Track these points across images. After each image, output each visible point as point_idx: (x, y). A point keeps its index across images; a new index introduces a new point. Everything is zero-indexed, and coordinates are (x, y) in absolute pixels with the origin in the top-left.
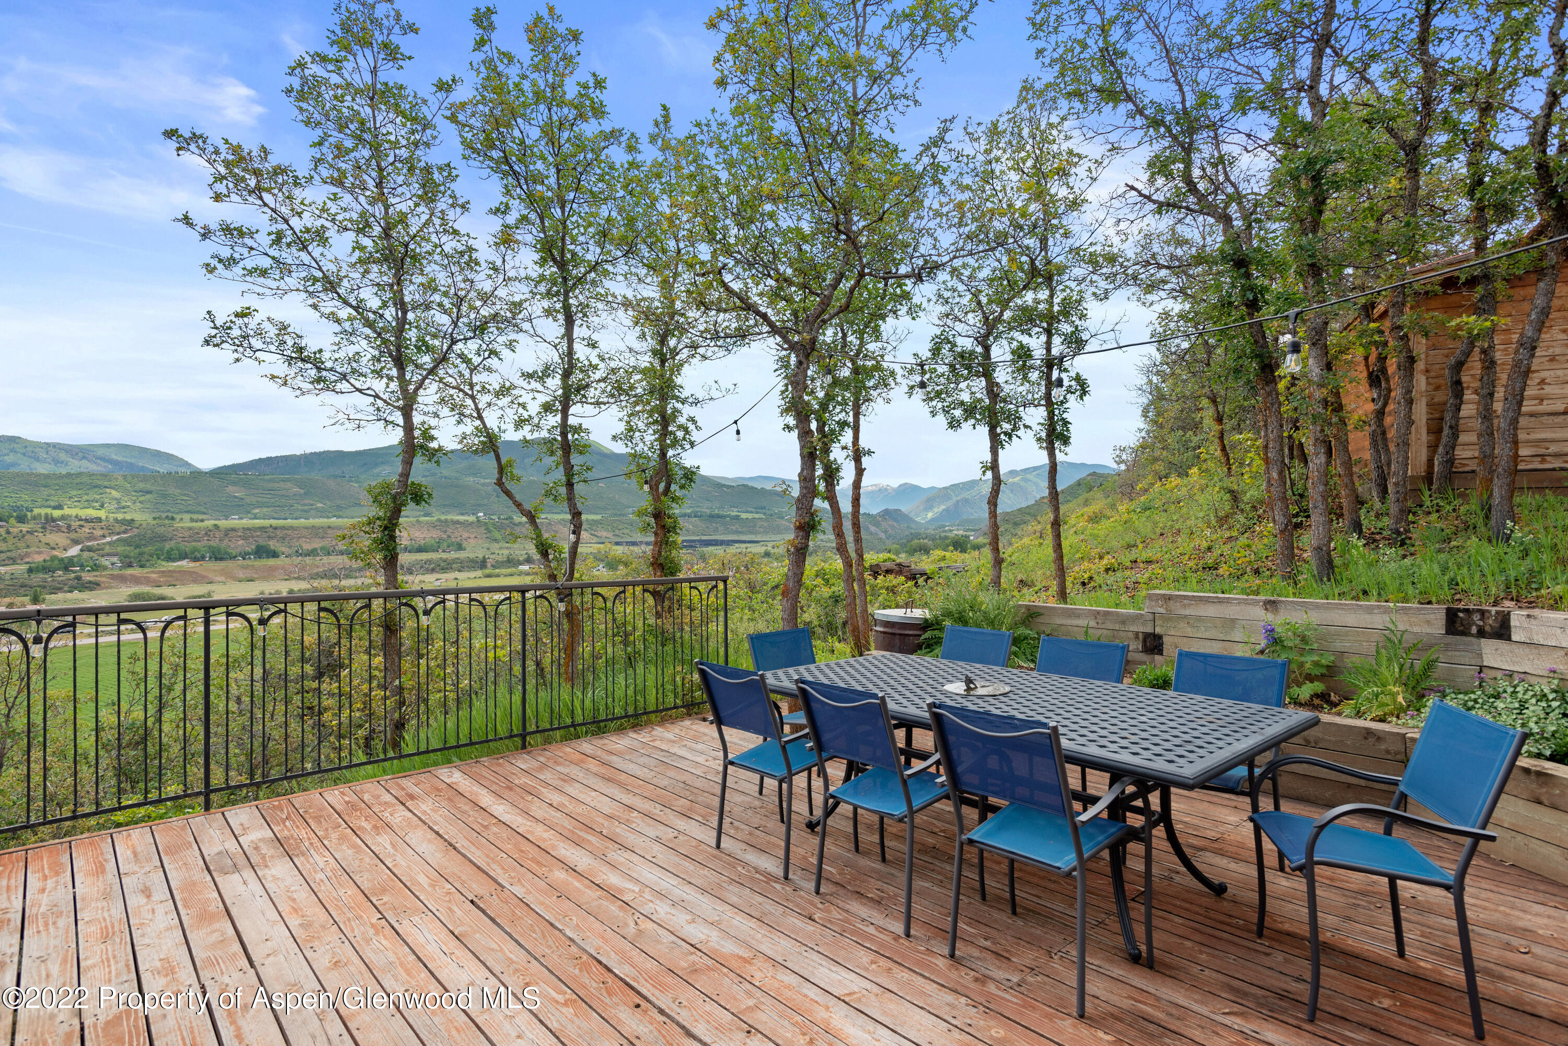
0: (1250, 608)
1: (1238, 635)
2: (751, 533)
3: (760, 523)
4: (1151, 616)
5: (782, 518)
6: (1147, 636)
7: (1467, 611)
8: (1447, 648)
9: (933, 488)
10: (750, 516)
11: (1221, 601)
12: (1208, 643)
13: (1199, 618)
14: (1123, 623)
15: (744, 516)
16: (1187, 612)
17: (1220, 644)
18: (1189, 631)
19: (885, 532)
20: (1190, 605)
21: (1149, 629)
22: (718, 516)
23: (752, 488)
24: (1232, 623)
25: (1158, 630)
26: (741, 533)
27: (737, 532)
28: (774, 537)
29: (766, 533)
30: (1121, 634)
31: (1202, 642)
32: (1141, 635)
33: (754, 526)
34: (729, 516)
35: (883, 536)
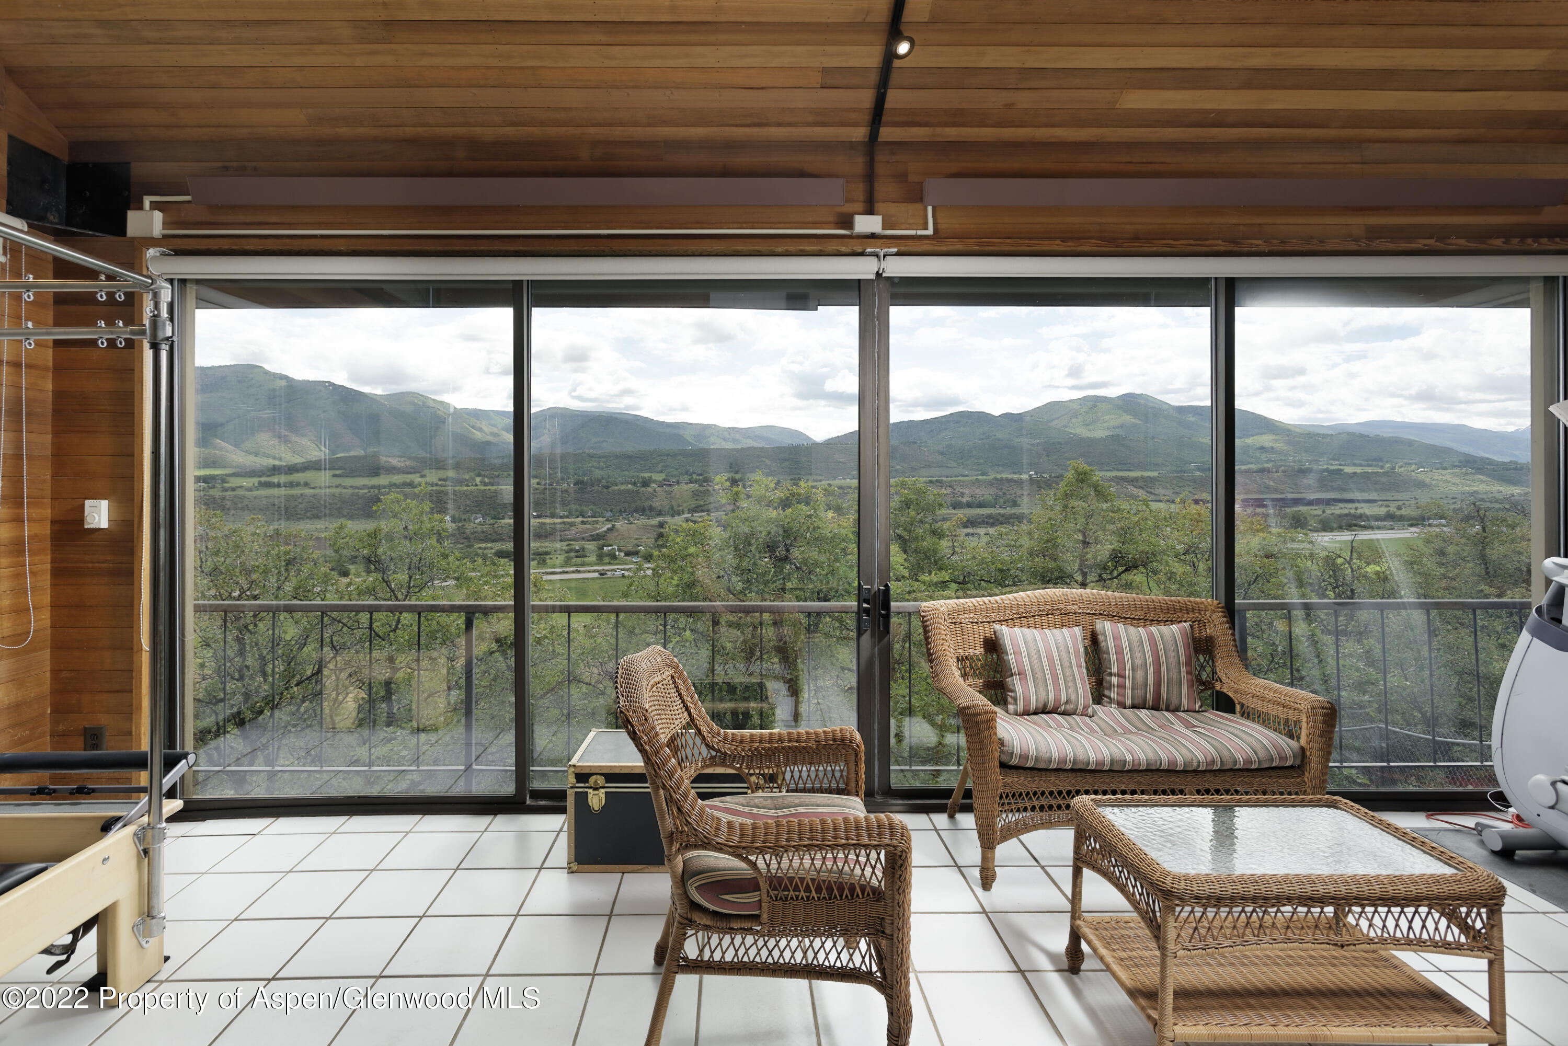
2: (1361, 490)
3: (1374, 479)
15: (1349, 469)
26: (1344, 490)
27: (1338, 489)
28: (1396, 496)
29: (1384, 490)
33: (1366, 482)
34: (1326, 470)
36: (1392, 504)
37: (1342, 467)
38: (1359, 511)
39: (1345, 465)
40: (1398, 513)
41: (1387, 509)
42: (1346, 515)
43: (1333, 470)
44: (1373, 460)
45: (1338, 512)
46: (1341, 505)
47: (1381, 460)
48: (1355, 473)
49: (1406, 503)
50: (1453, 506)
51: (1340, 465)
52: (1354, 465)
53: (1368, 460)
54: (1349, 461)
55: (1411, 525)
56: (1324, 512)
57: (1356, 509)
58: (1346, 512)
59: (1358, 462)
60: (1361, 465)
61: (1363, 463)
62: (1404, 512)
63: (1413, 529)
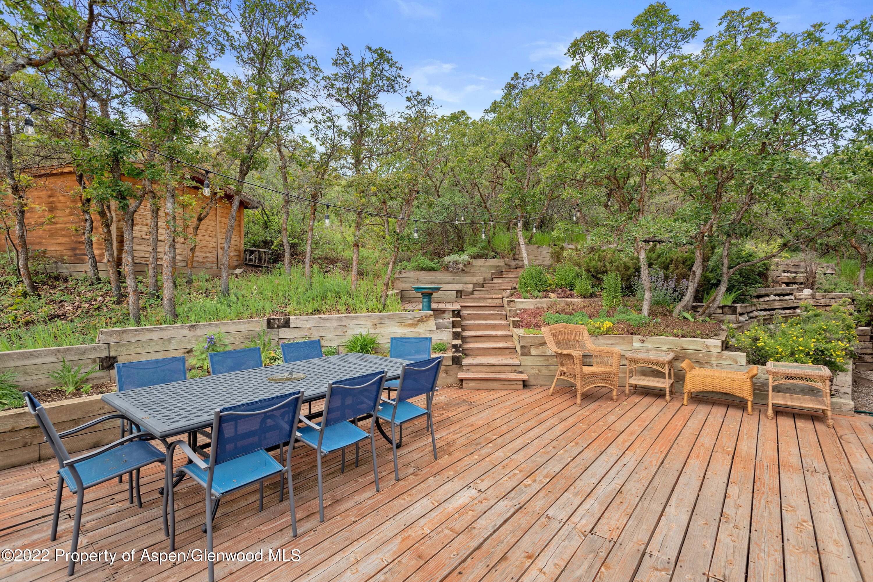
0: (180, 330)
1: (172, 346)
4: (106, 346)
6: (102, 360)
7: (273, 319)
8: (268, 334)
11: (161, 329)
12: (154, 354)
13: (146, 341)
14: (83, 354)
16: (137, 339)
17: (162, 353)
18: (139, 350)
20: (139, 334)
21: (105, 354)
24: (169, 340)
25: (112, 354)
30: (81, 362)
31: (149, 355)
32: (97, 360)
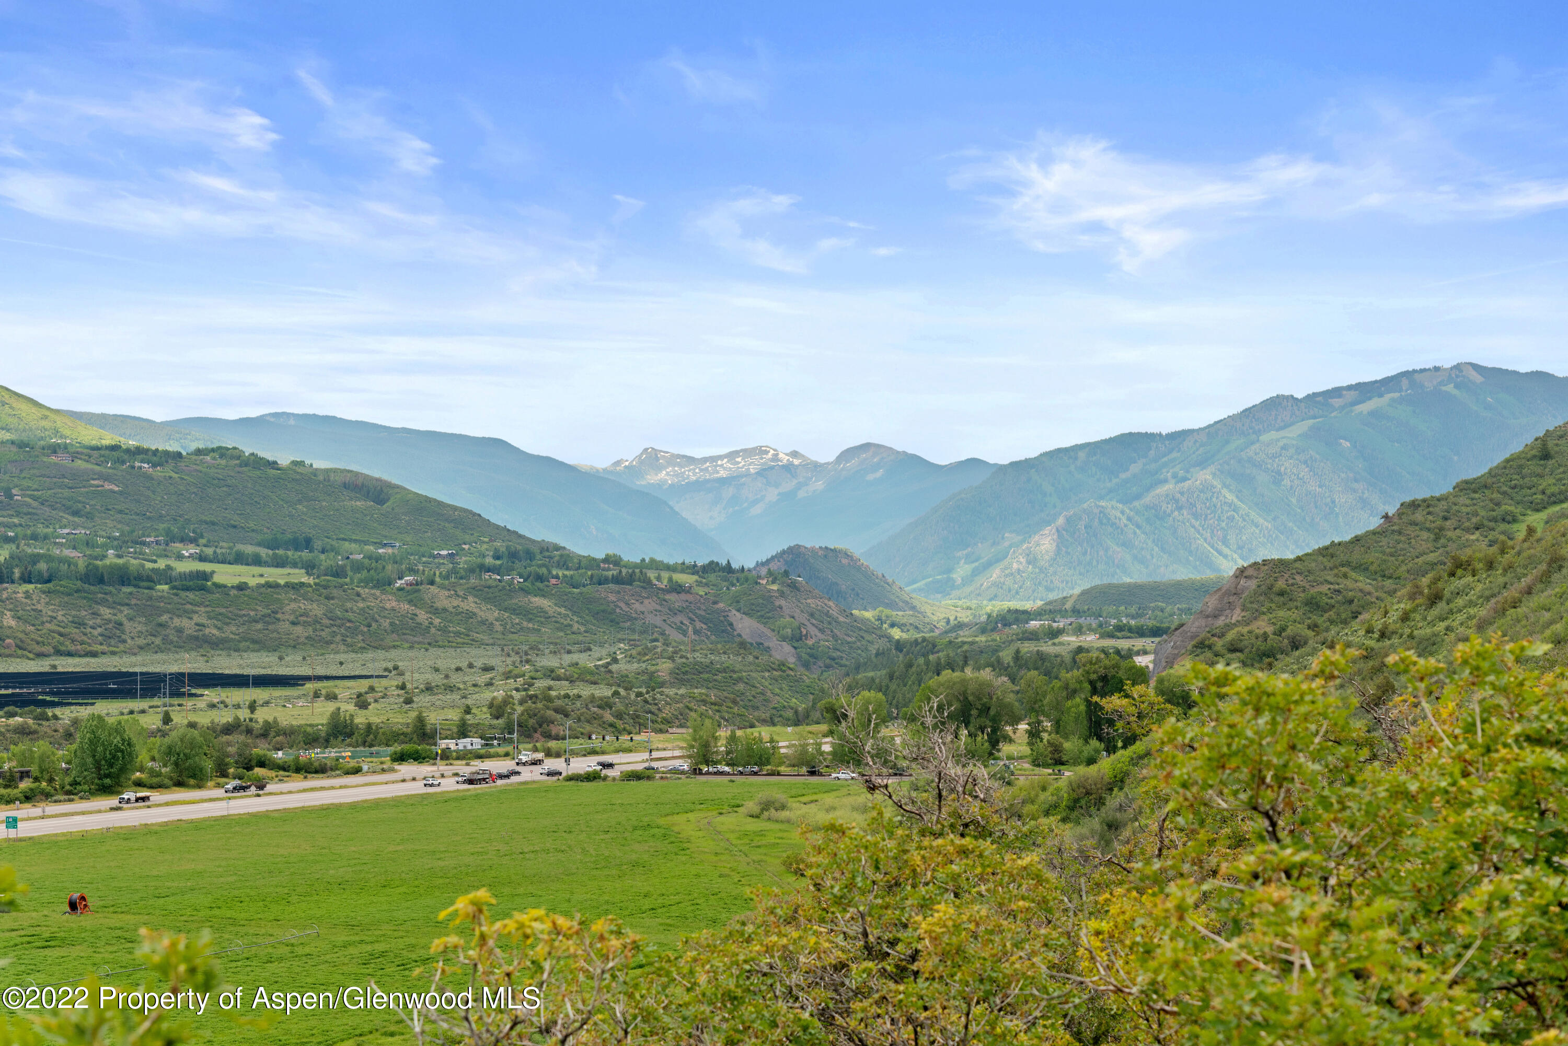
2: (260, 645)
3: (293, 606)
5: (384, 584)
9: (974, 463)
10: (251, 576)
15: (226, 575)
19: (797, 638)
22: (123, 577)
23: (257, 462)
26: (216, 644)
27: (200, 642)
28: (354, 664)
29: (321, 643)
33: (271, 618)
34: (165, 576)
35: (784, 652)
36: (346, 690)
37: (207, 567)
38: (262, 715)
39: (216, 559)
40: (361, 719)
41: (331, 707)
42: (228, 729)
43: (183, 576)
44: (287, 545)
45: (204, 719)
46: (210, 695)
47: (307, 544)
48: (242, 587)
49: (379, 684)
50: (488, 695)
51: (202, 558)
52: (240, 559)
53: (272, 544)
54: (223, 548)
55: (401, 758)
56: (167, 719)
57: (252, 707)
58: (225, 717)
59: (249, 549)
60: (257, 561)
61: (264, 552)
62: (374, 715)
63: (407, 769)
